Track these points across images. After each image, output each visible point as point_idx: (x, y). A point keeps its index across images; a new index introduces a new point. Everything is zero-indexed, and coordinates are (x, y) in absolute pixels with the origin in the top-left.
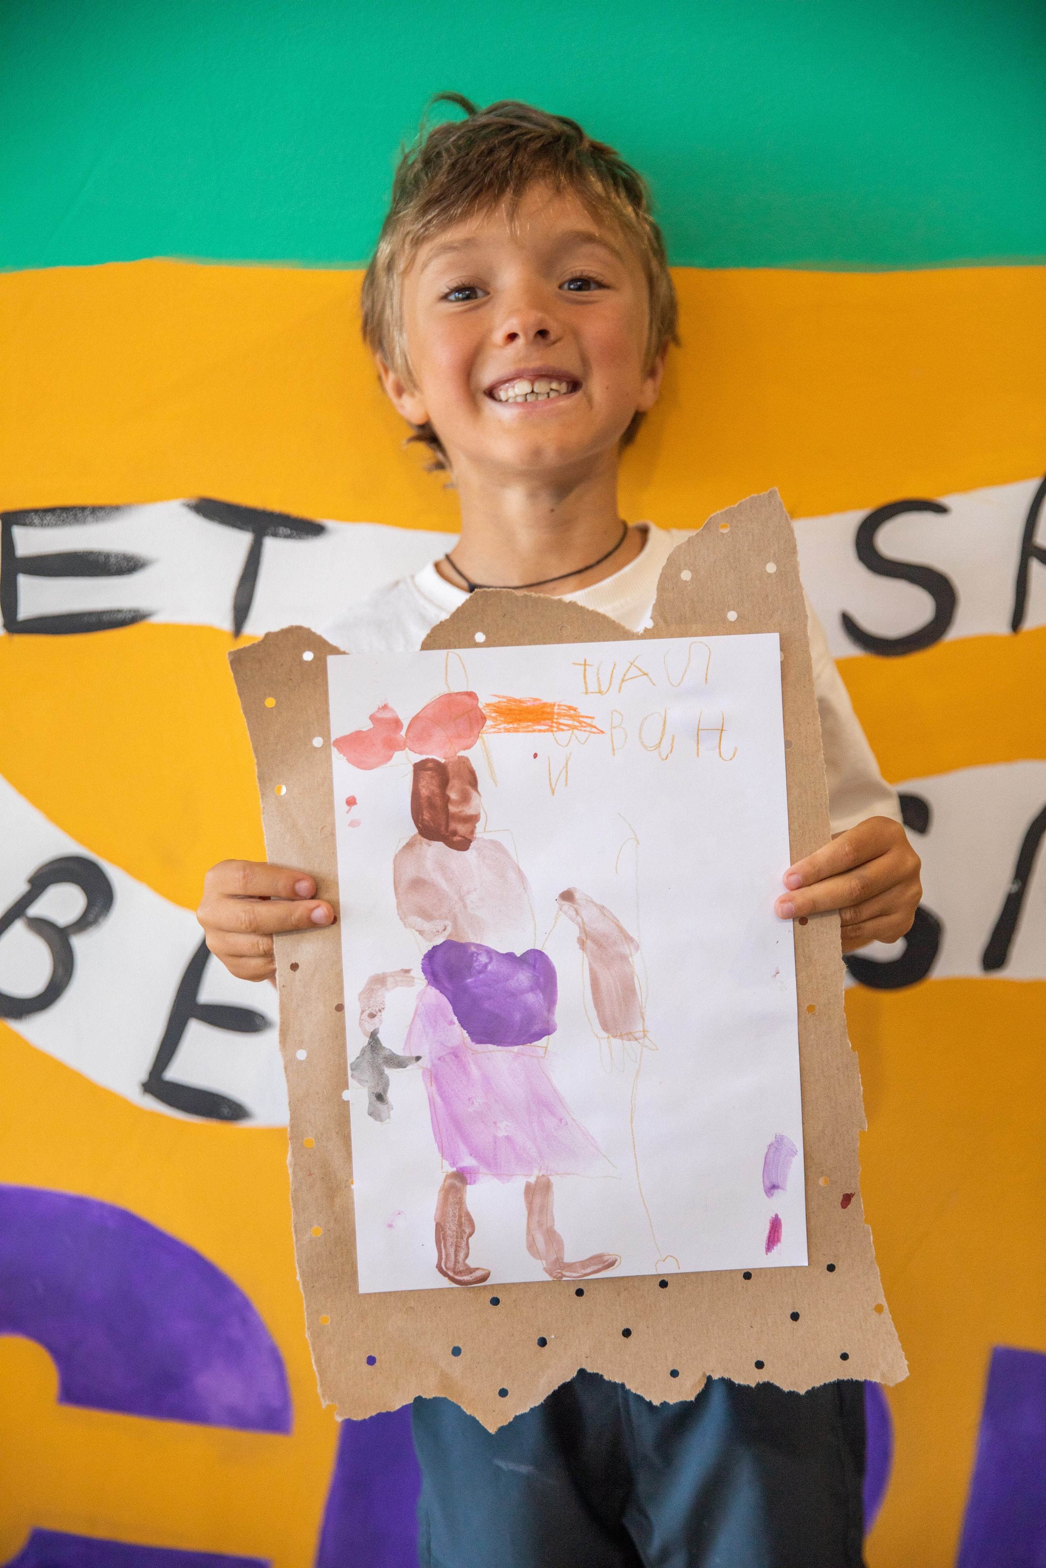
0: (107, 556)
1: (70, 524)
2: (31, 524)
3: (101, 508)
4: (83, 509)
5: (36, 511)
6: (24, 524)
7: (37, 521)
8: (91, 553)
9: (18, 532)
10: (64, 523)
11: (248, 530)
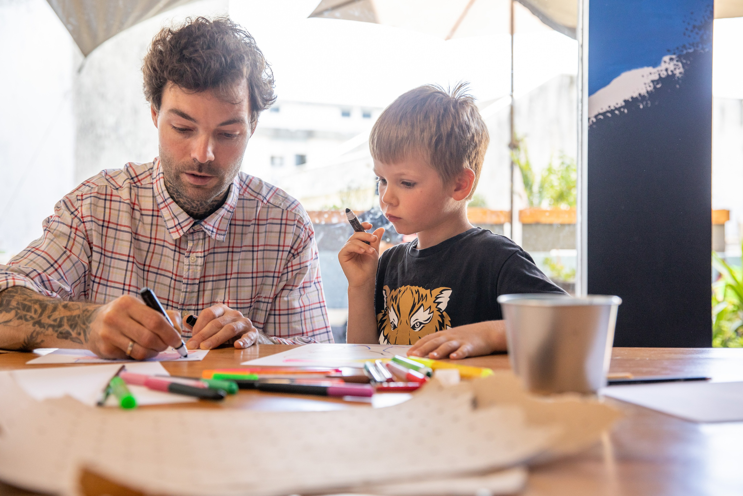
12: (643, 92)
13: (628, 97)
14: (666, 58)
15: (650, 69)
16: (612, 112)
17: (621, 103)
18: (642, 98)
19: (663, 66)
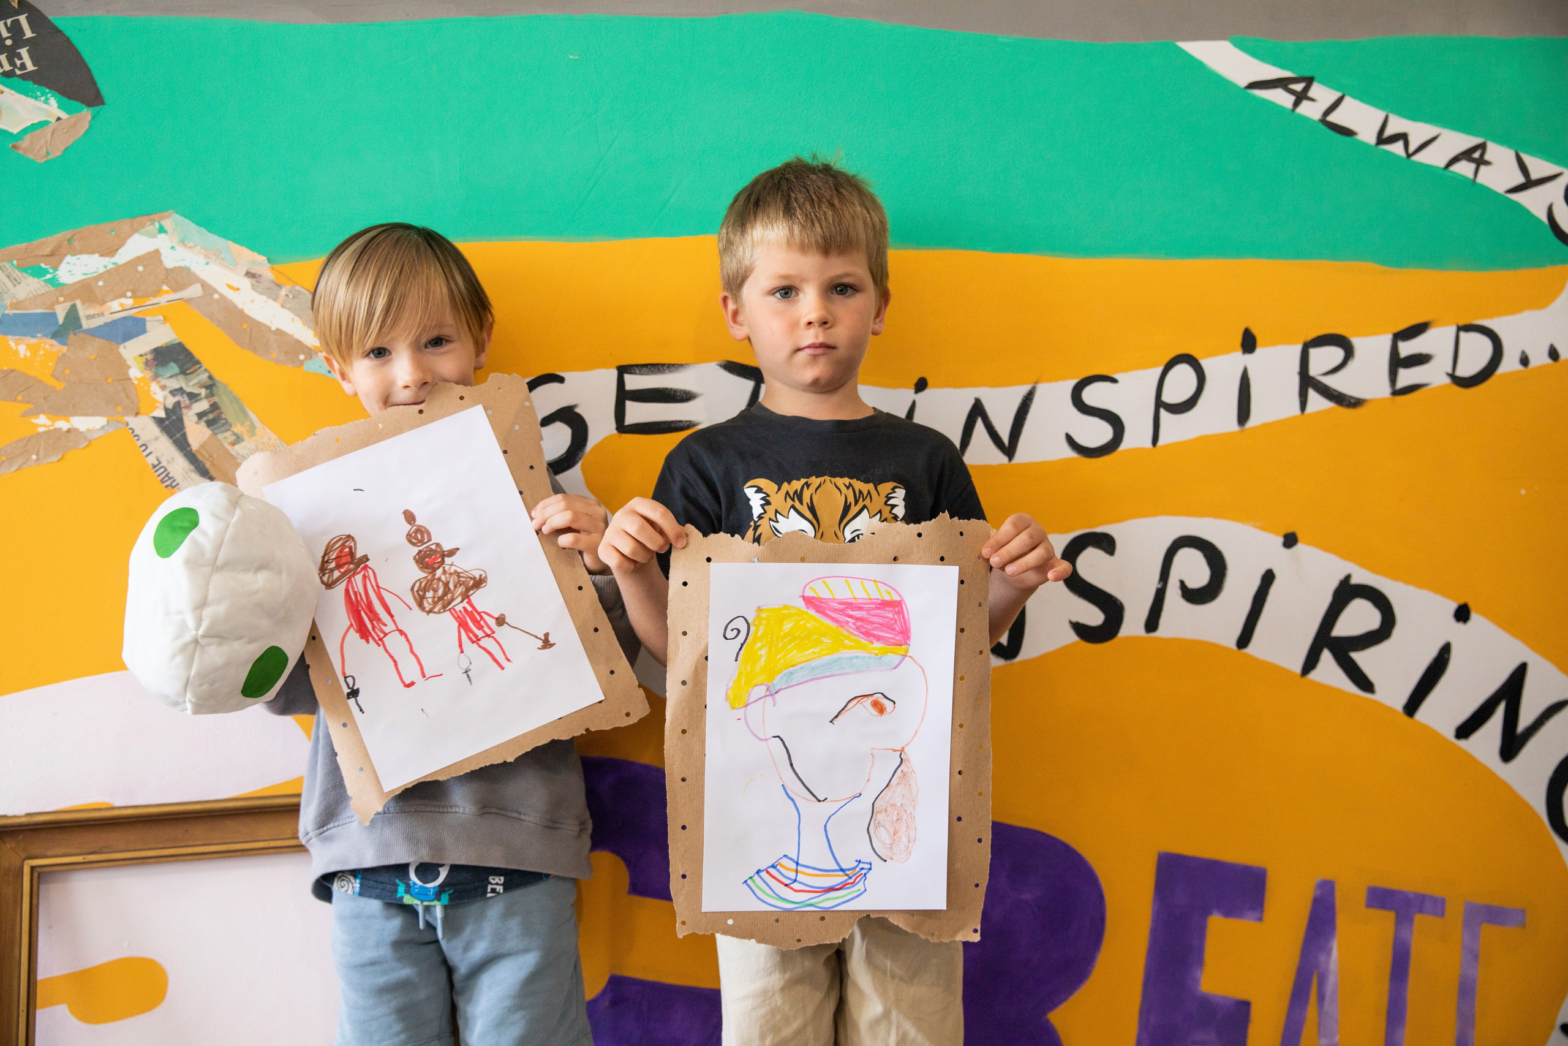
0: (675, 391)
1: (655, 374)
2: (635, 373)
3: (673, 365)
4: (663, 365)
5: (637, 366)
6: (631, 373)
7: (637, 371)
8: (667, 389)
9: (627, 377)
10: (653, 373)
11: (751, 380)
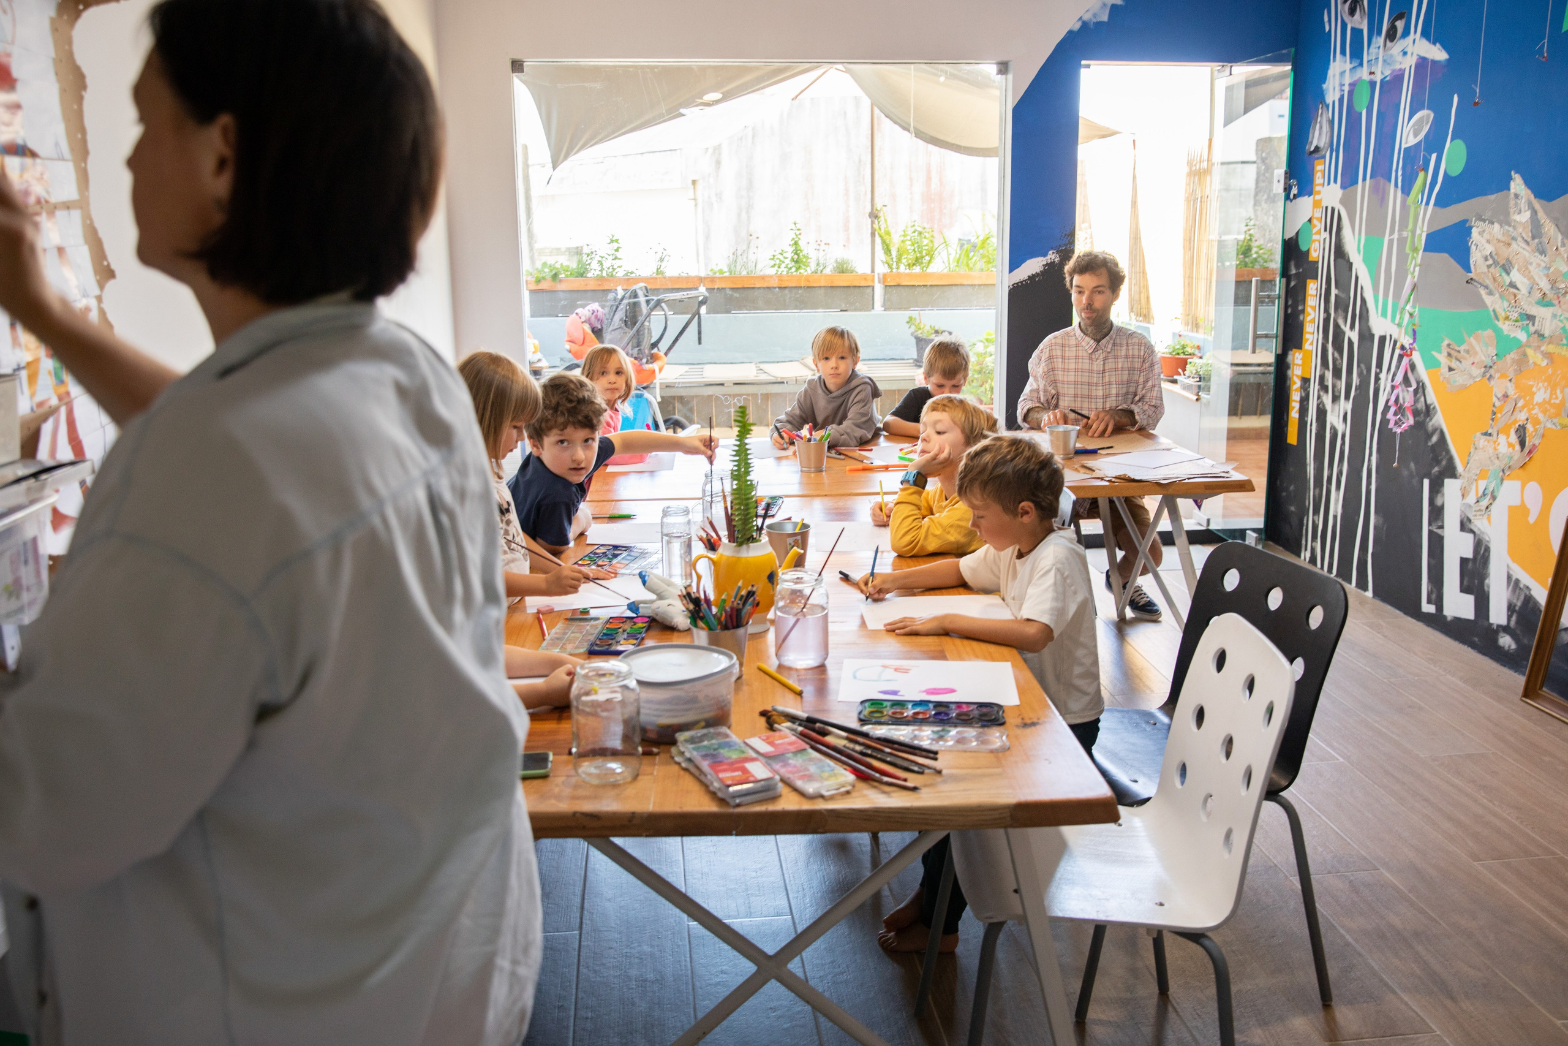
12: (1038, 271)
13: (1030, 274)
14: (1051, 252)
15: (1042, 258)
16: (1021, 282)
17: (1026, 277)
18: (1037, 275)
19: (1049, 257)
